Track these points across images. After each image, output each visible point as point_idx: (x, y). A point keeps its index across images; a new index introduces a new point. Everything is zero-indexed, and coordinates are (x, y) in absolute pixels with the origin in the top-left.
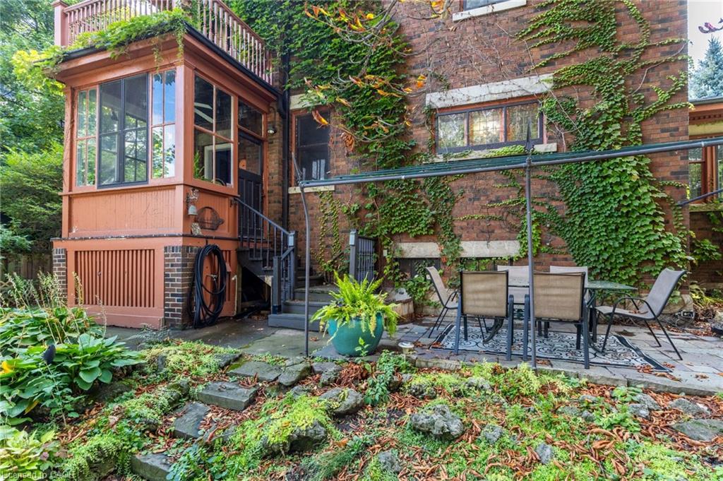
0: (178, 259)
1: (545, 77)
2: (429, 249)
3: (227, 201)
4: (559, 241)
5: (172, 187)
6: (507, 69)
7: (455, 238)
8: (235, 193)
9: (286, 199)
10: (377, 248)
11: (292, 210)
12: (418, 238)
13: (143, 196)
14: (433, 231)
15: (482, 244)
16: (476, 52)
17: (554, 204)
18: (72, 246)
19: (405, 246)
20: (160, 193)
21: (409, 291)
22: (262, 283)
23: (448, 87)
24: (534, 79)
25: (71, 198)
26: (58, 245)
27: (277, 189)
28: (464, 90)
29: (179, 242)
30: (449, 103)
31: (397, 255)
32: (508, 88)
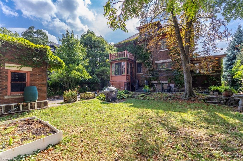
0: (126, 84)
1: (171, 59)
2: (156, 82)
3: (129, 77)
4: (173, 81)
5: (125, 76)
6: (166, 58)
7: (159, 81)
8: (130, 75)
9: (136, 75)
10: (149, 82)
11: (137, 77)
12: (154, 81)
13: (121, 76)
14: (156, 80)
15: (163, 81)
16: (162, 56)
17: (172, 76)
18: (112, 82)
19: (153, 82)
20: (123, 76)
21: (153, 88)
22: (134, 87)
23: (158, 60)
24: (170, 60)
25: (111, 77)
26: (110, 82)
27: (135, 74)
28: (160, 61)
29: (126, 82)
30: (158, 62)
31: (152, 83)
32: (166, 61)
